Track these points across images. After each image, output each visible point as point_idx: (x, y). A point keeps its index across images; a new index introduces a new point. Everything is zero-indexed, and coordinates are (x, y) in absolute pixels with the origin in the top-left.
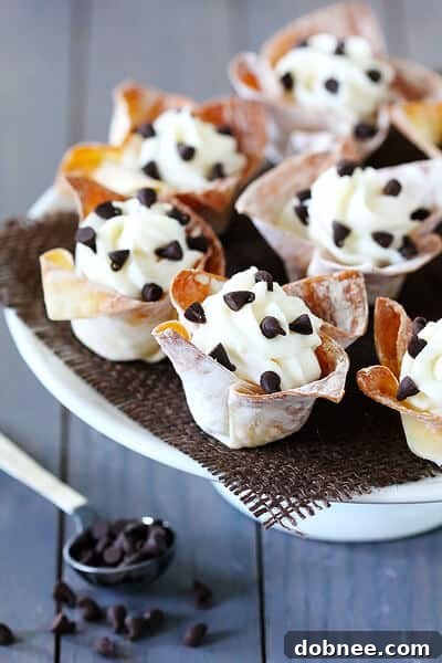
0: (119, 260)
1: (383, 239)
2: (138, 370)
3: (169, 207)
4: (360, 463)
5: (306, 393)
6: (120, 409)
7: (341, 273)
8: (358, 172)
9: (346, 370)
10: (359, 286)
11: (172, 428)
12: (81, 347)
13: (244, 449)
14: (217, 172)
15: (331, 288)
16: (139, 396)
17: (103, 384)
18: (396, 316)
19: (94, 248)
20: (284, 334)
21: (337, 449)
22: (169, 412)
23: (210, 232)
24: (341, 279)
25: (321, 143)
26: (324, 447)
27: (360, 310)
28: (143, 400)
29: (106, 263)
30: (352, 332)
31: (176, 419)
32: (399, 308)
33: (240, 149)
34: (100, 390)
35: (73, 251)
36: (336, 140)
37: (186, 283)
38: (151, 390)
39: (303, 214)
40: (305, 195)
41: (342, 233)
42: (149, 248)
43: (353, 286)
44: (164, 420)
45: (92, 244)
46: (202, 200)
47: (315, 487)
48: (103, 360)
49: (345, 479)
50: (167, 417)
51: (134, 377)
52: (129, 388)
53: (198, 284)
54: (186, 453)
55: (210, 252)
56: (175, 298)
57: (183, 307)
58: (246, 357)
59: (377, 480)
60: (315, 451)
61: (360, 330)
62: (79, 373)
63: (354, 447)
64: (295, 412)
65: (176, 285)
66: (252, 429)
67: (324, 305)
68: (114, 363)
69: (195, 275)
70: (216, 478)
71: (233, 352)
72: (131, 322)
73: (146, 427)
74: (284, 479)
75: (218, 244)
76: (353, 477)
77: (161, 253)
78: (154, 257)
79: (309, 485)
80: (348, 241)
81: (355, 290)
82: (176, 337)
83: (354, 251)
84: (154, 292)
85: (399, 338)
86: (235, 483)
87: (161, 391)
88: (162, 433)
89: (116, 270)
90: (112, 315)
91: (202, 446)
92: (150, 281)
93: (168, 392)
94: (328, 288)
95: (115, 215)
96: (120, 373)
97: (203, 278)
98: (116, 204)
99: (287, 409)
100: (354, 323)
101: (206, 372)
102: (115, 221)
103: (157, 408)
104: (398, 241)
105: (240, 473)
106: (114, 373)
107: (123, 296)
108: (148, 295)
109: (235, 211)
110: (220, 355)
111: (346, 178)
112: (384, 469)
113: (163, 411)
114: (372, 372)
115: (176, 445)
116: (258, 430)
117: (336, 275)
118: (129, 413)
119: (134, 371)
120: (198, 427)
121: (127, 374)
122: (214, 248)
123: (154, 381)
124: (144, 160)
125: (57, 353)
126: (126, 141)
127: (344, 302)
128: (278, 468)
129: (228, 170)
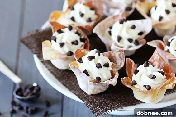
0: (62, 45)
1: (130, 40)
2: (67, 72)
3: (76, 31)
4: (121, 100)
5: (107, 83)
6: (61, 83)
7: (118, 50)
8: (125, 23)
9: (117, 77)
10: (123, 54)
11: (74, 89)
12: (52, 65)
13: (92, 95)
14: (89, 20)
15: (116, 54)
16: (66, 79)
17: (57, 76)
18: (131, 63)
19: (56, 41)
20: (102, 68)
21: (115, 95)
22: (73, 84)
23: (86, 37)
24: (118, 52)
25: (117, 12)
26: (112, 95)
27: (123, 60)
28: (67, 80)
29: (59, 45)
30: (120, 66)
31: (75, 86)
32: (132, 61)
33: (96, 14)
34: (56, 77)
35: (51, 41)
36: (121, 12)
37: (78, 52)
38: (69, 78)
39: (110, 33)
40: (111, 28)
41: (120, 39)
42: (70, 42)
43: (121, 54)
44: (72, 86)
45: (55, 40)
46: (85, 28)
47: (109, 106)
48: (58, 69)
49: (116, 104)
50: (73, 85)
51: (65, 74)
52: (64, 77)
53: (82, 52)
54: (77, 96)
55: (86, 42)
56: (75, 56)
57: (77, 59)
58: (92, 73)
59: (125, 105)
60: (110, 96)
61: (122, 66)
62: (52, 72)
63: (120, 95)
64: (105, 86)
65: (76, 52)
66: (94, 90)
67: (114, 58)
68: (61, 70)
69: (80, 50)
70: (84, 103)
71: (89, 71)
72: (65, 60)
73: (67, 88)
74: (101, 104)
75: (88, 40)
76: (118, 104)
77: (73, 43)
78: (71, 44)
79: (107, 106)
80: (121, 41)
81: (121, 55)
82: (74, 67)
83: (122, 43)
84: (70, 53)
85: (132, 69)
86: (89, 104)
87: (72, 78)
88: (71, 90)
89: (61, 47)
90: (60, 59)
91: (81, 94)
92: (70, 50)
93: (73, 78)
94: (115, 54)
95: (62, 33)
96: (62, 73)
97: (83, 51)
98: (62, 30)
99: (102, 86)
100: (121, 63)
101: (82, 76)
102: (61, 34)
103: (71, 83)
104: (134, 41)
105: (90, 102)
106: (60, 73)
107: (62, 54)
108: (69, 54)
109: (92, 32)
110: (86, 72)
111: (121, 24)
112: (127, 102)
113: (72, 84)
114: (125, 78)
115: (74, 94)
116: (95, 91)
117: (117, 51)
118: (63, 84)
119: (65, 72)
120: (80, 88)
121: (64, 73)
122: (87, 41)
123: (70, 75)
124: (71, 16)
125: (46, 67)
126: (67, 11)
127: (119, 58)
128: (100, 101)
129: (92, 19)
